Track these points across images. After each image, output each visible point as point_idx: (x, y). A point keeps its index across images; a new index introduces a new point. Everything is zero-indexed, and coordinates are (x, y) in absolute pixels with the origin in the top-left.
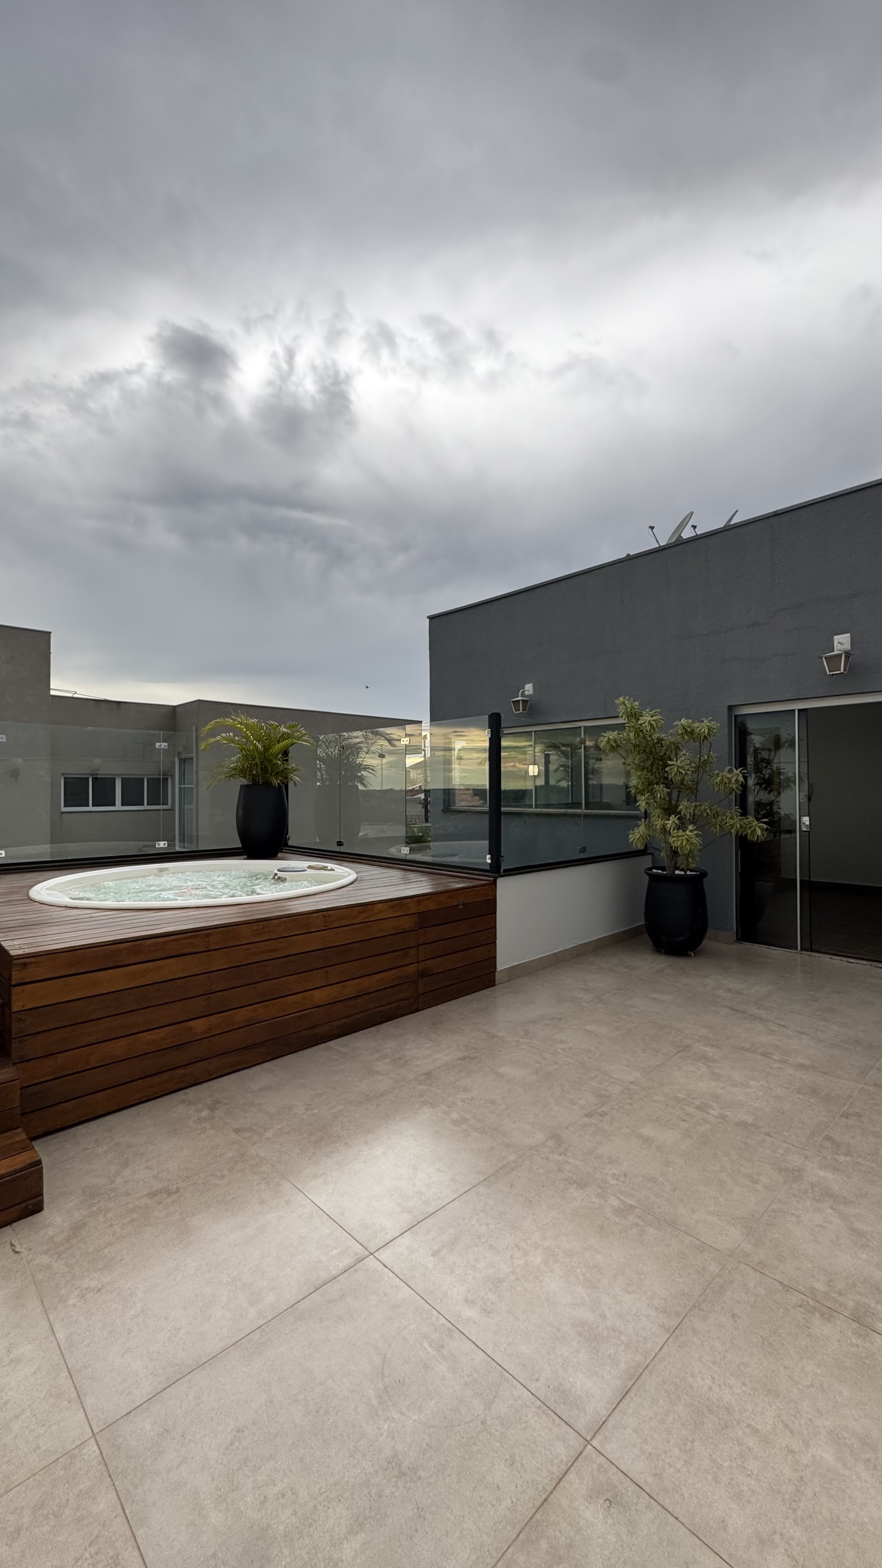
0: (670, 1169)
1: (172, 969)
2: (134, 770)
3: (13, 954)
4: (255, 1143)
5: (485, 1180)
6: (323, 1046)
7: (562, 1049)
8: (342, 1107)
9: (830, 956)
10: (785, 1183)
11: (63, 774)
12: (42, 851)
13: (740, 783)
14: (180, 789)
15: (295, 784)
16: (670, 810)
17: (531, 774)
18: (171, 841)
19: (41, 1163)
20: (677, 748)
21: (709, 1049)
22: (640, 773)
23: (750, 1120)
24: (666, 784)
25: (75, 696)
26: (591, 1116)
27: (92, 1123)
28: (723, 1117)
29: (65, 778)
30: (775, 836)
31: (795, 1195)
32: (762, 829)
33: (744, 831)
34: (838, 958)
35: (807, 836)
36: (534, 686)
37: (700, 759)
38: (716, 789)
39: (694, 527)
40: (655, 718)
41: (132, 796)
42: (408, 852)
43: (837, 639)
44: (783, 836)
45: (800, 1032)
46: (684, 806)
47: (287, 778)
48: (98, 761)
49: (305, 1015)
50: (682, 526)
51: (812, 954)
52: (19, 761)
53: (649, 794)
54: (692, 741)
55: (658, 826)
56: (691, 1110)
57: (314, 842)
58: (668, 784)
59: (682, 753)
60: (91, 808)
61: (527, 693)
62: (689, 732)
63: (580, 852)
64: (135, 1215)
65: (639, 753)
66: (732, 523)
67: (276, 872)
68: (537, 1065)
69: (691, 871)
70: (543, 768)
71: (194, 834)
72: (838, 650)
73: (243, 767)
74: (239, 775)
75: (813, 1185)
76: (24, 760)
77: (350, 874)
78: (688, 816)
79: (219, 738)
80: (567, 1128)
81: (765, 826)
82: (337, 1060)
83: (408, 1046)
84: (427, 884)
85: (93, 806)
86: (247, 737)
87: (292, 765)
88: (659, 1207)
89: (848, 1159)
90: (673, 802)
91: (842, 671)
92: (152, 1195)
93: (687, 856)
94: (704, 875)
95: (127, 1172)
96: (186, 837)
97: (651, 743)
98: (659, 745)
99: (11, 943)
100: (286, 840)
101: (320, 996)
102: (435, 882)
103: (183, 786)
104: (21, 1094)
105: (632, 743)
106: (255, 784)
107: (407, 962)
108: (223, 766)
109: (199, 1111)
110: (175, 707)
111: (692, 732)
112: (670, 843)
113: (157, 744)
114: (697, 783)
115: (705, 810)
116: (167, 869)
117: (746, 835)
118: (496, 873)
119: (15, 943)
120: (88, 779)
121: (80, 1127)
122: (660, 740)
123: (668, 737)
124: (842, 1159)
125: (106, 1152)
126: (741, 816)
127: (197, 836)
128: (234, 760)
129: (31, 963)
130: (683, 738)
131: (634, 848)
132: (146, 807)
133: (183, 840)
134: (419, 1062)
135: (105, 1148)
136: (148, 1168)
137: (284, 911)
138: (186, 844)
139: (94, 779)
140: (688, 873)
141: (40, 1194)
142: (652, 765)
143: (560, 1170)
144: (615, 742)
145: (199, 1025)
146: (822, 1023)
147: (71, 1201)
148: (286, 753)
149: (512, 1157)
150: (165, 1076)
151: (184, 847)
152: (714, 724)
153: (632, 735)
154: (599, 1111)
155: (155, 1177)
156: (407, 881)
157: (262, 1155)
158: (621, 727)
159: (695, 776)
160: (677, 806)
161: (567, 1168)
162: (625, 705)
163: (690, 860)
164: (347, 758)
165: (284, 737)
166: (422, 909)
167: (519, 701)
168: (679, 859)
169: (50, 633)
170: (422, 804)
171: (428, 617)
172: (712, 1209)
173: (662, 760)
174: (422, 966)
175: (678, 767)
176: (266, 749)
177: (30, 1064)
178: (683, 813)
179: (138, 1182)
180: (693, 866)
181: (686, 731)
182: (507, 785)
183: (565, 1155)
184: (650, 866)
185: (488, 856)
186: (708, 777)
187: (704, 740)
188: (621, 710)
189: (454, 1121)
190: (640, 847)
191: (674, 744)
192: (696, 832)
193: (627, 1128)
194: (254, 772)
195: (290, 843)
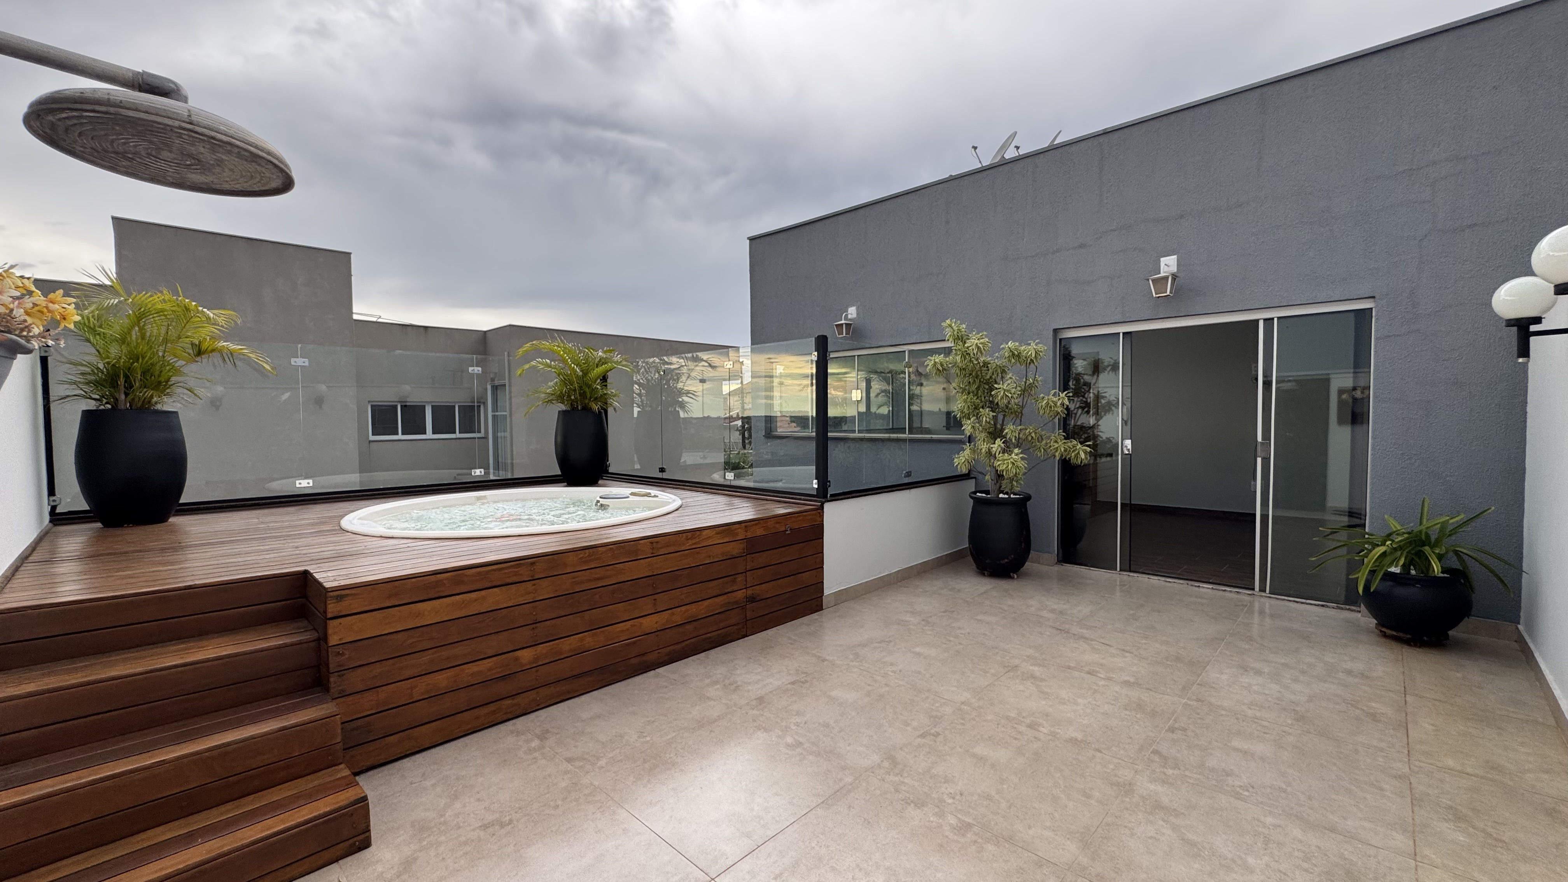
0: (1005, 786)
1: (496, 598)
2: (445, 398)
3: (327, 587)
4: (588, 772)
5: (823, 802)
6: (652, 673)
7: (892, 672)
8: (674, 734)
9: (1149, 576)
10: (1116, 797)
11: (369, 402)
12: (352, 480)
13: (1065, 407)
14: (494, 416)
15: (615, 409)
16: (995, 433)
17: (854, 399)
18: (486, 468)
19: (367, 799)
20: (1003, 372)
21: (1036, 668)
22: (965, 397)
23: (1079, 736)
24: (992, 408)
25: (380, 320)
26: (924, 737)
27: (418, 756)
28: (1054, 735)
29: (372, 406)
30: (1095, 459)
31: (1127, 809)
32: (1085, 452)
33: (1068, 454)
34: (1156, 578)
35: (1129, 459)
36: (857, 310)
37: (1026, 383)
38: (1041, 412)
39: (1017, 148)
40: (982, 341)
41: (444, 423)
42: (733, 478)
43: (1164, 260)
44: (1104, 460)
45: (1123, 650)
46: (1010, 430)
47: (606, 403)
48: (407, 388)
49: (634, 643)
50: (1004, 147)
51: (1132, 574)
52: (323, 387)
53: (975, 418)
54: (1018, 364)
55: (983, 450)
56: (1023, 728)
57: (636, 468)
58: (993, 406)
59: (1008, 376)
60: (400, 436)
61: (850, 316)
62: (1016, 356)
63: (905, 477)
64: (468, 848)
65: (965, 376)
66: (1055, 143)
67: (598, 499)
68: (868, 687)
69: (1015, 494)
70: (864, 395)
71: (509, 461)
72: (1165, 272)
73: (561, 392)
74: (557, 400)
75: (1143, 798)
76: (328, 387)
77: (674, 501)
78: (1014, 441)
79: (533, 363)
80: (901, 749)
81: (1088, 449)
82: (666, 687)
83: (738, 672)
84: (752, 510)
85: (403, 434)
86: (564, 361)
87: (611, 390)
88: (996, 824)
89: (1176, 772)
90: (999, 426)
91: (1168, 293)
92: (485, 827)
93: (1011, 480)
94: (1028, 498)
95: (458, 805)
96: (500, 464)
97: (978, 367)
98: (985, 369)
99: (324, 575)
100: (607, 467)
101: (649, 623)
102: (758, 509)
103: (497, 414)
104: (342, 729)
105: (958, 367)
106: (574, 409)
107: (735, 588)
108: (540, 392)
109: (527, 741)
110: (485, 332)
111: (1019, 356)
112: (995, 468)
113: (471, 369)
114: (1023, 407)
115: (1030, 433)
116: (485, 497)
117: (1070, 459)
118: (823, 498)
119: (330, 574)
120: (396, 407)
121: (405, 760)
122: (986, 364)
123: (995, 361)
124: (1170, 772)
125: (433, 785)
126: (1066, 439)
127: (512, 464)
128: (552, 385)
129: (347, 595)
130: (1010, 361)
131: (959, 472)
132: (458, 435)
133: (497, 467)
134: (750, 688)
135: (433, 781)
136: (479, 800)
137: (607, 538)
138: (501, 472)
139: (404, 407)
140: (1012, 496)
141: (368, 830)
142: (978, 388)
143: (897, 791)
144: (942, 365)
145: (526, 655)
146: (1144, 641)
147: (400, 836)
148: (604, 379)
149: (849, 779)
150: (492, 707)
151: (499, 476)
152: (1040, 347)
153: (958, 358)
154: (932, 731)
155: (487, 809)
156: (731, 507)
157: (596, 783)
158: (947, 351)
159: (1020, 399)
160: (1002, 430)
161: (904, 788)
162: (952, 328)
163: (1015, 483)
164: (668, 383)
165: (602, 362)
166: (749, 535)
167: (842, 325)
168: (1004, 482)
169: (350, 254)
170: (740, 430)
171: (748, 238)
172: (1048, 824)
173: (987, 383)
174: (750, 592)
175: (1005, 390)
176: (585, 373)
177: (351, 698)
178: (1008, 437)
179: (468, 814)
180: (1017, 489)
181: (1013, 354)
182: (832, 412)
183: (901, 776)
184: (973, 490)
185: (815, 481)
186: (1033, 401)
187: (1030, 363)
188: (948, 332)
189: (788, 746)
190: (965, 471)
191: (1000, 367)
192: (1021, 455)
193: (961, 747)
194: (573, 397)
195: (611, 470)
